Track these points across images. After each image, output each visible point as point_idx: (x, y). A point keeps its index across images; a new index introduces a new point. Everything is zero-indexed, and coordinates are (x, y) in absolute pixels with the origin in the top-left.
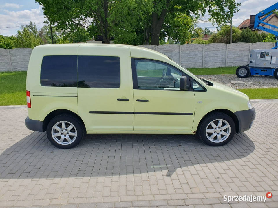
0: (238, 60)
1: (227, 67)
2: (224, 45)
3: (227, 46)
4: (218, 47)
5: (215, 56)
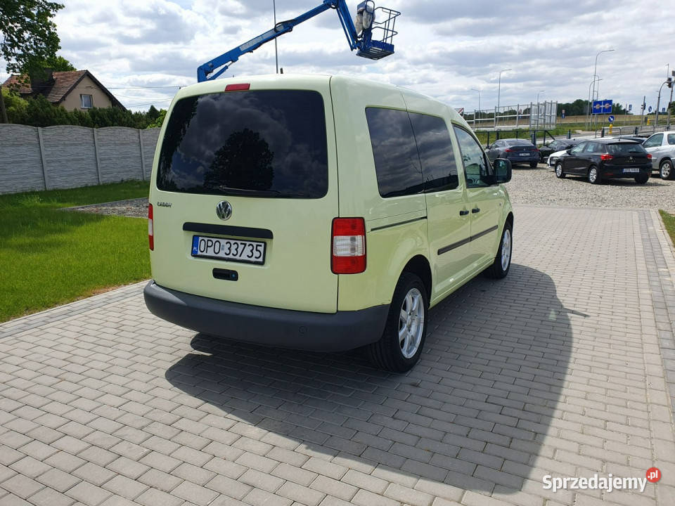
0: (122, 167)
1: (103, 184)
2: (86, 130)
3: (95, 132)
4: (75, 137)
5: (72, 158)
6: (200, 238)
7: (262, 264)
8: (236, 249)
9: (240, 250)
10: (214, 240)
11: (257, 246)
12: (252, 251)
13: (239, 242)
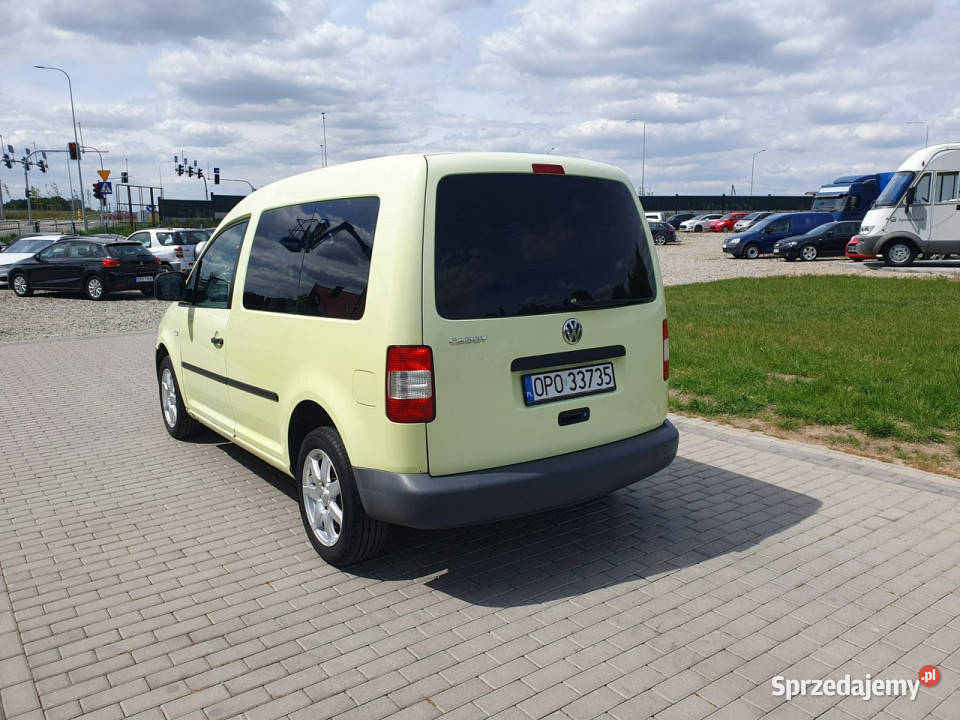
6: (533, 378)
7: (613, 389)
8: (583, 380)
9: (587, 379)
10: (553, 375)
11: (605, 368)
12: (600, 377)
13: (584, 370)
